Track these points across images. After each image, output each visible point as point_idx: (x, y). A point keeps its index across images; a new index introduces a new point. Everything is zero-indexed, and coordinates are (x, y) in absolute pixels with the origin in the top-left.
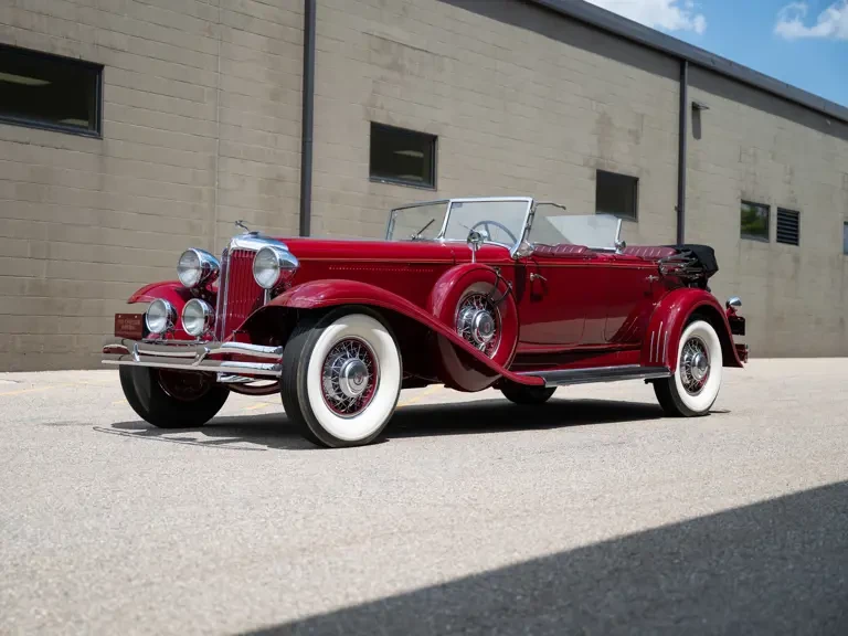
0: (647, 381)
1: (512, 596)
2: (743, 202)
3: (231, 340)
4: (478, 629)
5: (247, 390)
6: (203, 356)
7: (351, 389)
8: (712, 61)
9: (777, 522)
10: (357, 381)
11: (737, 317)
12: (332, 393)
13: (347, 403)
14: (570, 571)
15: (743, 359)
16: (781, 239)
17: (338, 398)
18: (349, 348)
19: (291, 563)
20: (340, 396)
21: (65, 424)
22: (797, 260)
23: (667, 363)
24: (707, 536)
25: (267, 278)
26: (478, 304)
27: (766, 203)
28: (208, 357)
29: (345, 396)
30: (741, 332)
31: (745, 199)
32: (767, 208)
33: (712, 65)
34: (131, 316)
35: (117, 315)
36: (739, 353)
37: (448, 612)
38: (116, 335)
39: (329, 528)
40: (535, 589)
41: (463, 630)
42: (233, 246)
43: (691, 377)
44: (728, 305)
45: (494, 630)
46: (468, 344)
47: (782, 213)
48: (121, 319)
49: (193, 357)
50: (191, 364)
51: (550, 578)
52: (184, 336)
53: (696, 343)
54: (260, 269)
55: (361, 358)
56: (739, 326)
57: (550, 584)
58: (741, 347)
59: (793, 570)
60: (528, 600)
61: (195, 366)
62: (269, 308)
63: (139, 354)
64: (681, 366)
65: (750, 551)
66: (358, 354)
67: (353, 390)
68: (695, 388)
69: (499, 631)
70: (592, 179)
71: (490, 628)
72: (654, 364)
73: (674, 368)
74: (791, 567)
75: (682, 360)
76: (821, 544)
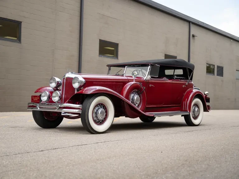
0: (182, 116)
1: (158, 170)
2: (207, 64)
3: (67, 103)
4: (151, 177)
5: (70, 118)
6: (59, 107)
7: (101, 117)
8: (198, 22)
9: (223, 153)
10: (102, 115)
11: (207, 98)
12: (95, 119)
13: (99, 121)
14: (171, 164)
15: (209, 109)
16: (218, 75)
17: (96, 120)
18: (100, 106)
19: (95, 163)
20: (97, 119)
21: (16, 127)
22: (222, 81)
23: (188, 110)
24: (205, 156)
25: (76, 85)
26: (135, 93)
27: (214, 64)
28: (60, 108)
29: (99, 119)
30: (209, 102)
31: (208, 63)
32: (214, 66)
33: (198, 23)
34: (36, 96)
35: (32, 96)
36: (208, 108)
37: (142, 174)
38: (32, 102)
39: (102, 154)
40: (163, 168)
41: (147, 177)
42: (66, 76)
43: (194, 115)
44: (205, 94)
45: (155, 178)
46: (133, 105)
47: (218, 67)
48: (33, 97)
49: (56, 108)
50: (55, 110)
51: (166, 166)
52: (53, 102)
53: (196, 105)
54: (74, 83)
55: (103, 108)
56: (208, 100)
57: (167, 167)
58: (209, 106)
59: (229, 164)
60: (162, 171)
61: (56, 111)
62: (77, 94)
63: (39, 107)
64: (192, 111)
65: (217, 160)
66: (102, 107)
67: (101, 118)
68: (195, 118)
69: (157, 178)
70: (163, 57)
71: (154, 177)
72: (184, 111)
73: (190, 111)
74: (228, 163)
75: (192, 110)
76: (236, 158)
